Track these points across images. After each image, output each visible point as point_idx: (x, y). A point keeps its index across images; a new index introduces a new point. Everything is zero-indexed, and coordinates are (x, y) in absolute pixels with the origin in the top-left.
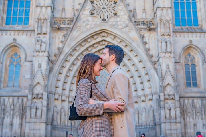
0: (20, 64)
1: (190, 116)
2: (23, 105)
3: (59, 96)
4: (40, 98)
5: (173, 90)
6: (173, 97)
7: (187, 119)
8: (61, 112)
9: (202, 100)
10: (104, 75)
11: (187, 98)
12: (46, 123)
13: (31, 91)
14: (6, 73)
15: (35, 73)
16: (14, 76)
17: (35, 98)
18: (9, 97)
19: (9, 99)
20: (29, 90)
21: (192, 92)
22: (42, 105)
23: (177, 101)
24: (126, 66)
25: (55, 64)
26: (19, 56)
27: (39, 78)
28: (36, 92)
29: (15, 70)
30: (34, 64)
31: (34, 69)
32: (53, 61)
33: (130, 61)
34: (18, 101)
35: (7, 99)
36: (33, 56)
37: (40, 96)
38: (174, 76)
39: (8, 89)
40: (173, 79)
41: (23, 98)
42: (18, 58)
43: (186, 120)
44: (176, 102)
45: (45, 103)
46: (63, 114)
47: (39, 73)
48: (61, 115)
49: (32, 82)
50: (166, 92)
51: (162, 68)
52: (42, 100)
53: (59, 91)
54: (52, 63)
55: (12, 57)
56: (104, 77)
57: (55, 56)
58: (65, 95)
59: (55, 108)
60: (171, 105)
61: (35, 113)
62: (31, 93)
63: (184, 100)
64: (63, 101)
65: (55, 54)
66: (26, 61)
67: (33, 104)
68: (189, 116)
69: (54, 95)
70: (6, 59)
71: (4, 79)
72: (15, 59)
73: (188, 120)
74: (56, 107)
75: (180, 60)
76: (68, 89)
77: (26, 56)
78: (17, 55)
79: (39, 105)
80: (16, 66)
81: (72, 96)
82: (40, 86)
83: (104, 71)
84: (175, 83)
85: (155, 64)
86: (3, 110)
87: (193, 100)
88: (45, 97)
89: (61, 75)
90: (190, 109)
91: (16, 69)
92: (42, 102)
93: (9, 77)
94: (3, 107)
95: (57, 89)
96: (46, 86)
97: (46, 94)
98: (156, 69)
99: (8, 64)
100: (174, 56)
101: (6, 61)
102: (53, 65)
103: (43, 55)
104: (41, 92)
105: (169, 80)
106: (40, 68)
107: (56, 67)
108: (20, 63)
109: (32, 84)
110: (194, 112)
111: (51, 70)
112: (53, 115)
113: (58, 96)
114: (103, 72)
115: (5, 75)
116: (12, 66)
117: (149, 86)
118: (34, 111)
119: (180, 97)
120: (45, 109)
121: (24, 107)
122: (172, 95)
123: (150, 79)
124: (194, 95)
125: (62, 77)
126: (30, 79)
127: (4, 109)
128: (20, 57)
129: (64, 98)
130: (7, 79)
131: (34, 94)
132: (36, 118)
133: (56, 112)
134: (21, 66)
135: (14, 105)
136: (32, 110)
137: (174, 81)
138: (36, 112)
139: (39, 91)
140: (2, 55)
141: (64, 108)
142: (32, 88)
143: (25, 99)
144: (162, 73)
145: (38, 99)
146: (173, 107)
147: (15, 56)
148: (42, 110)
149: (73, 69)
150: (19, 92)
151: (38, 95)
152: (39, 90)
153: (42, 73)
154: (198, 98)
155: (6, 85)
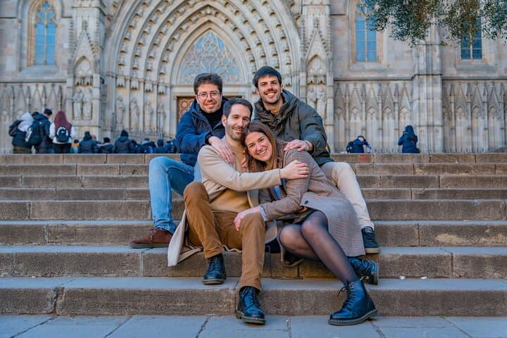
0: (54, 23)
1: (357, 113)
2: (62, 98)
3: (139, 82)
4: (88, 84)
5: (324, 68)
6: (322, 79)
7: (350, 119)
8: (130, 109)
9: (380, 85)
10: (212, 42)
11: (353, 82)
12: (99, 127)
13: (71, 71)
14: (31, 40)
15: (78, 39)
16: (45, 46)
17: (78, 84)
18: (37, 82)
19: (37, 86)
20: (68, 69)
21: (364, 70)
22: (92, 95)
23: (330, 86)
24: (249, 24)
25: (115, 22)
26: (53, 7)
27: (84, 49)
28: (80, 73)
29: (45, 34)
30: (75, 22)
31: (74, 32)
32: (112, 16)
33: (255, 14)
34: (53, 90)
35: (33, 87)
36: (73, 7)
37: (88, 80)
38: (327, 41)
39: (36, 69)
40: (325, 47)
41: (61, 84)
42: (51, 12)
43: (347, 121)
44: (328, 88)
45: (96, 92)
46: (134, 113)
47: (85, 38)
48: (130, 114)
49: (72, 56)
50: (311, 72)
51: (306, 26)
52: (91, 87)
53: (126, 71)
54: (109, 19)
55: (39, 11)
56: (212, 45)
57: (115, 6)
58: (137, 78)
59: (118, 101)
60: (319, 93)
61: (80, 111)
62: (72, 75)
63: (347, 86)
64: (134, 89)
65: (115, 2)
66: (63, 17)
67: (76, 95)
68: (355, 115)
69: (116, 78)
70: (29, 13)
71: (28, 51)
72: (46, 14)
73: (352, 120)
74: (121, 101)
75: (345, 10)
76: (142, 68)
77: (63, 7)
78: (49, 6)
79: (87, 97)
80: (47, 27)
81: (150, 80)
82: (88, 62)
83: (212, 34)
84: (328, 55)
85: (297, 19)
86: (27, 107)
87: (364, 86)
88: (96, 82)
89: (127, 41)
90: (357, 101)
91: (48, 33)
92: (91, 91)
93: (37, 47)
94: (28, 100)
95: (122, 67)
96: (97, 63)
97: (99, 76)
98: (298, 28)
99: (33, 22)
100: (329, 3)
101: (29, 19)
102: (111, 25)
103: (90, 6)
104: (90, 73)
105: (317, 48)
106: (86, 29)
107: (117, 28)
108: (54, 20)
109: (73, 59)
110: (364, 105)
111: (108, 33)
112: (115, 114)
113: (137, 83)
114: (210, 35)
115: (28, 45)
116: (41, 27)
117: (286, 61)
118: (78, 106)
119: (335, 80)
120: (96, 103)
121: (63, 101)
122: (320, 76)
123: (288, 47)
124: (366, 76)
125: (130, 46)
126: (69, 49)
127: (30, 105)
128: (53, 9)
129: (134, 84)
130: (33, 52)
131: (77, 76)
132: (82, 119)
133: (120, 108)
134: (56, 26)
135: (46, 98)
136: (75, 104)
137: (326, 51)
138: (82, 109)
139: (85, 71)
140: (20, 7)
141: (135, 103)
142: (73, 66)
143: (64, 87)
144: (306, 36)
145: (83, 85)
146: (323, 97)
147: (44, 8)
148: (92, 104)
149: (150, 30)
150: (54, 73)
151: (83, 78)
152: (85, 69)
153: (89, 38)
154: (373, 82)
155: (32, 62)
